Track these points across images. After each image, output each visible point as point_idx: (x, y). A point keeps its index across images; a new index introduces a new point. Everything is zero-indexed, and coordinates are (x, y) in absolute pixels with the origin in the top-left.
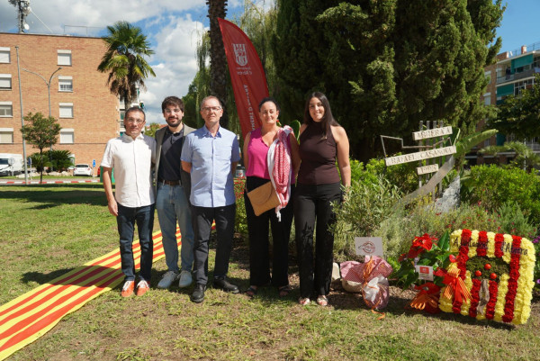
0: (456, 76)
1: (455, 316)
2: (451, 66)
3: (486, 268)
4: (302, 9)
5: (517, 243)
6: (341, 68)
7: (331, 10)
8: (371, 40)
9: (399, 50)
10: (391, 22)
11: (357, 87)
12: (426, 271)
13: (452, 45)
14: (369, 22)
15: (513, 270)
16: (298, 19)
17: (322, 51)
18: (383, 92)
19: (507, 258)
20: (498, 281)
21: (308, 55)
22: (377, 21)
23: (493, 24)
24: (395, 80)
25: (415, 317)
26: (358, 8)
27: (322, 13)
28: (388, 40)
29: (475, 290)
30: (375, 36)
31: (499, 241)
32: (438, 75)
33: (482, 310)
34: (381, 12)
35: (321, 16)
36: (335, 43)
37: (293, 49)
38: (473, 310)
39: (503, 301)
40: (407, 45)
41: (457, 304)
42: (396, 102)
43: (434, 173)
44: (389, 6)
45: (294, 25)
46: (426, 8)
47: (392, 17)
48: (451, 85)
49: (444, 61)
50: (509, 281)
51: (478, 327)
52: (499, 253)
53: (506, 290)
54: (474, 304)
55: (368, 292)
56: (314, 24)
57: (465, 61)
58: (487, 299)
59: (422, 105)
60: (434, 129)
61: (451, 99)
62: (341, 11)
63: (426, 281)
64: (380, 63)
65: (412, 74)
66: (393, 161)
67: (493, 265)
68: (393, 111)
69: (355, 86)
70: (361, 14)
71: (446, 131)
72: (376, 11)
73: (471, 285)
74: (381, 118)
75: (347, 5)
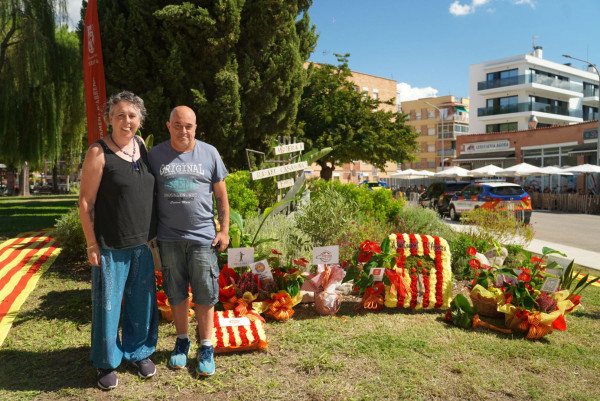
0: (288, 95)
1: (399, 309)
2: (288, 83)
3: (419, 265)
5: (437, 241)
6: (183, 73)
7: (174, 9)
8: (217, 48)
9: (240, 62)
10: (235, 34)
11: (201, 97)
12: (378, 273)
13: (292, 64)
14: (216, 29)
15: (437, 263)
16: (124, 9)
17: (156, 52)
18: (230, 105)
19: (432, 255)
20: (428, 274)
21: (138, 54)
22: (223, 29)
23: (310, 49)
24: (240, 92)
25: (370, 317)
26: (206, 11)
27: (161, 9)
28: (231, 50)
29: (413, 285)
30: (221, 44)
31: (425, 242)
32: (276, 91)
33: (420, 300)
34: (228, 20)
35: (161, 12)
36: (175, 45)
37: (120, 44)
38: (414, 302)
39: (435, 291)
40: (248, 60)
41: (401, 298)
42: (240, 115)
43: (288, 188)
44: (236, 16)
45: (121, 15)
46: (266, 23)
47: (237, 27)
48: (286, 103)
49: (285, 80)
50: (436, 273)
51: (419, 316)
52: (426, 252)
53: (436, 281)
54: (414, 297)
55: (327, 300)
56: (149, 19)
57: (296, 81)
58: (424, 291)
59: (259, 120)
60: (290, 145)
61: (283, 116)
62: (185, 11)
63: (377, 282)
64: (228, 74)
65: (253, 88)
66: (258, 175)
67: (423, 261)
68: (237, 124)
69: (198, 95)
70: (207, 19)
71: (299, 147)
72: (223, 19)
73: (410, 280)
74: (225, 131)
75: (192, 6)
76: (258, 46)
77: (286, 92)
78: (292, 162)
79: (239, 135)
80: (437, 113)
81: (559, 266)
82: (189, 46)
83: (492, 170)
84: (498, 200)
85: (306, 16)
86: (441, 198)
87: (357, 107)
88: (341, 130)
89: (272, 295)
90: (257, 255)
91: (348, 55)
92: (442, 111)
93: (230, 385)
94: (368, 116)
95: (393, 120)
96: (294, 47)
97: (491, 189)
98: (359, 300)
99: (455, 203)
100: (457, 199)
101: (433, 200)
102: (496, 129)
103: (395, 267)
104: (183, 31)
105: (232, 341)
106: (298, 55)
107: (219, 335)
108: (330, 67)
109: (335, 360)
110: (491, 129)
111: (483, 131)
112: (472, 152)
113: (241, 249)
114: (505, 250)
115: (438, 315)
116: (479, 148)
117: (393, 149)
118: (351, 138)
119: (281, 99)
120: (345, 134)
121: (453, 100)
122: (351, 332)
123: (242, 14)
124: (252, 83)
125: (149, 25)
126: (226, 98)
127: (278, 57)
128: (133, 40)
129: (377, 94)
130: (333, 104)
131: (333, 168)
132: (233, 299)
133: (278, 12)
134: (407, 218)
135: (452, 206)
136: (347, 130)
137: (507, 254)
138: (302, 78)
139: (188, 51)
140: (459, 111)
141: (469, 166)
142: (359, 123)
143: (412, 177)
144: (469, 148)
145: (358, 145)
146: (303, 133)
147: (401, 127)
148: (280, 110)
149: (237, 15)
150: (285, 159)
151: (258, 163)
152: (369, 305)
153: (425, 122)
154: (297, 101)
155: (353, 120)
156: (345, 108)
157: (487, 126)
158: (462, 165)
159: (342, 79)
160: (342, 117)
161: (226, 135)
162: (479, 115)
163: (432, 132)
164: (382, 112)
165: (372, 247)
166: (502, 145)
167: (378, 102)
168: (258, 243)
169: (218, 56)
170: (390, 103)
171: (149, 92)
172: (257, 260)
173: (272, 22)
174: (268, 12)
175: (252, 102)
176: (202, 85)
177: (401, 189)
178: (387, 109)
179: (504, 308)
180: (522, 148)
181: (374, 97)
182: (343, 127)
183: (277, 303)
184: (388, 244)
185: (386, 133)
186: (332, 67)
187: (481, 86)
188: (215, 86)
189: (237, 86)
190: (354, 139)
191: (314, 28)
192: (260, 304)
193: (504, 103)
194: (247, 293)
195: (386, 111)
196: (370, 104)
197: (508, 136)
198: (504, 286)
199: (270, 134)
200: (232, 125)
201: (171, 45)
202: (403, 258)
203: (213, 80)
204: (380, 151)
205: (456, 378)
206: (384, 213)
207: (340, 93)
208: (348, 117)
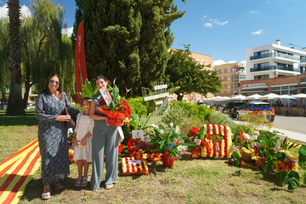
0: (161, 64)
1: (208, 158)
2: (161, 58)
3: (217, 138)
4: (94, 24)
5: (225, 128)
6: (115, 55)
7: (111, 28)
8: (130, 44)
9: (140, 49)
11: (123, 65)
12: (198, 142)
13: (162, 50)
14: (129, 36)
15: (225, 137)
16: (91, 28)
17: (104, 46)
18: (135, 68)
19: (223, 134)
20: (221, 142)
21: (96, 47)
22: (133, 36)
24: (140, 62)
25: (195, 160)
26: (125, 28)
28: (136, 45)
29: (214, 147)
30: (131, 42)
31: (220, 128)
32: (155, 62)
34: (135, 32)
35: (106, 29)
36: (112, 43)
38: (214, 155)
39: (224, 150)
40: (143, 49)
41: (208, 152)
42: (140, 73)
45: (89, 31)
46: (151, 33)
47: (139, 35)
48: (160, 67)
49: (159, 57)
50: (225, 142)
51: (216, 161)
52: (220, 133)
53: (224, 146)
54: (215, 152)
56: (100, 32)
57: (164, 57)
58: (219, 150)
59: (148, 75)
60: (161, 85)
61: (159, 73)
62: (116, 28)
63: (198, 146)
64: (135, 55)
65: (145, 61)
66: (147, 99)
67: (219, 137)
68: (139, 76)
69: (122, 64)
70: (126, 31)
71: (165, 86)
72: (133, 31)
73: (212, 145)
74: (133, 80)
75: (119, 26)
76: (147, 42)
77: (160, 62)
78: (162, 93)
79: (139, 81)
80: (231, 71)
81: (281, 139)
82: (118, 43)
83: (257, 96)
84: (259, 110)
85: (169, 29)
86: (233, 109)
87: (194, 68)
88: (187, 79)
89: (151, 151)
90: (145, 133)
91: (189, 45)
92: (233, 70)
93: (132, 189)
94: (198, 72)
95: (210, 74)
96: (164, 43)
97: (256, 105)
98: (190, 154)
99: (239, 111)
100: (240, 110)
101: (229, 110)
102: (259, 77)
103: (206, 139)
104: (115, 37)
105: (133, 170)
106: (165, 46)
107: (128, 167)
108: (181, 51)
109: (178, 179)
110: (256, 78)
111: (253, 79)
112: (247, 88)
113: (138, 131)
114: (258, 133)
115: (226, 161)
116: (251, 86)
117: (210, 87)
118: (191, 82)
119: (157, 65)
120: (188, 80)
121: (239, 65)
122: (186, 167)
123: (141, 29)
124: (145, 59)
125: (101, 34)
126: (134, 66)
127: (157, 47)
128: (94, 41)
129: (203, 62)
130: (182, 67)
131: (183, 96)
132: (134, 152)
133: (156, 28)
134: (213, 118)
135: (238, 113)
136: (189, 79)
137: (259, 134)
138: (167, 56)
139: (118, 45)
140: (241, 69)
141: (246, 95)
142: (194, 75)
143: (220, 100)
144: (246, 87)
145: (194, 85)
146: (169, 80)
147: (214, 77)
148: (157, 70)
149: (139, 29)
150: (159, 92)
151: (148, 94)
152: (194, 155)
153: (226, 75)
154: (165, 66)
155: (192, 74)
156: (188, 68)
157: (255, 76)
158: (243, 94)
159: (187, 56)
160: (187, 73)
161: (134, 81)
162: (251, 71)
163: (229, 79)
164: (205, 70)
165: (196, 130)
166: (262, 85)
167: (203, 66)
168: (146, 128)
169: (130, 47)
170: (209, 66)
171: (100, 63)
172: (145, 135)
173: (154, 32)
174: (152, 28)
175: (145, 67)
176: (123, 60)
177: (215, 105)
178: (207, 69)
179: (254, 158)
180: (271, 86)
181: (202, 64)
182: (187, 77)
183: (153, 154)
184: (203, 129)
185: (207, 80)
186: (182, 51)
187: (252, 58)
188: (129, 60)
189: (139, 60)
190: (192, 83)
191: (172, 34)
192: (146, 154)
193: (262, 66)
194: (140, 150)
195: (207, 70)
196: (200, 67)
197: (264, 81)
198: (255, 148)
199: (153, 81)
200: (136, 77)
201: (110, 43)
202: (210, 135)
203: (128, 58)
204: (204, 88)
205: (231, 188)
206: (203, 116)
207: (186, 62)
208: (189, 73)
